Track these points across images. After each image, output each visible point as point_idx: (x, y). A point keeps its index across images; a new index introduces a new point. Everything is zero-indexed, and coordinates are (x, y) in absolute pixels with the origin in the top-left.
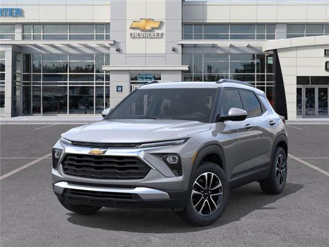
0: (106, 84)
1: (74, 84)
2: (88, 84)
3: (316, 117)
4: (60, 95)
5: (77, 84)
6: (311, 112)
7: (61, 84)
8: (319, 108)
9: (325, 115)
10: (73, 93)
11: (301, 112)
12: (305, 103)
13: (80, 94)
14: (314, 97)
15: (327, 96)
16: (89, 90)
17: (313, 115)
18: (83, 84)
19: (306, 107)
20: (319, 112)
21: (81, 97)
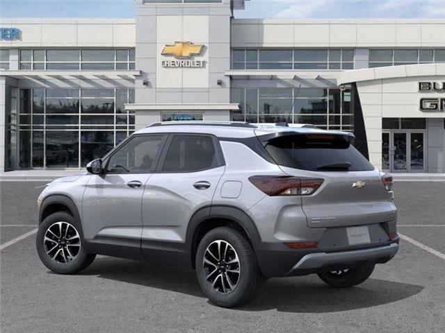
0: (130, 128)
1: (87, 128)
2: (106, 128)
3: (408, 172)
4: (69, 142)
5: (91, 128)
6: (401, 165)
7: (70, 128)
8: (412, 159)
9: (420, 169)
10: (86, 139)
11: (388, 165)
12: (393, 153)
13: (95, 141)
14: (405, 146)
15: (422, 145)
16: (107, 136)
17: (404, 169)
18: (99, 128)
19: (395, 158)
20: (412, 165)
21: (97, 146)
